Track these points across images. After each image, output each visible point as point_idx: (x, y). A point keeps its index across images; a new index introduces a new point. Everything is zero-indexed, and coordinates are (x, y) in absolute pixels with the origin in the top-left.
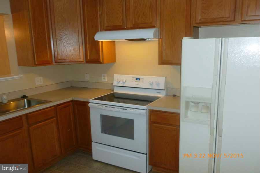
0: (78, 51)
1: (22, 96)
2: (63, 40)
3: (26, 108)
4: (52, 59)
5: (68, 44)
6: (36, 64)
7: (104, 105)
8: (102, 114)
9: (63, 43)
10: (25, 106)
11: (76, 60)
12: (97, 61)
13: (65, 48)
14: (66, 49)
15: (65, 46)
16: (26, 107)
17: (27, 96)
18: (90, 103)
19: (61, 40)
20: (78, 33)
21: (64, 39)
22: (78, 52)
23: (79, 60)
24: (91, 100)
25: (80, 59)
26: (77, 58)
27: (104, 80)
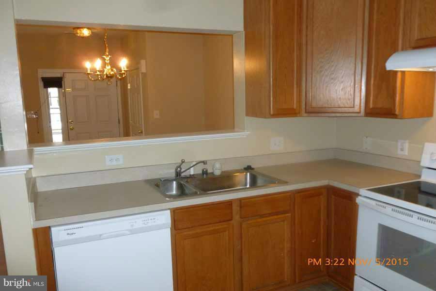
0: (352, 92)
1: (246, 166)
2: (324, 72)
3: (248, 188)
4: (300, 106)
5: (332, 79)
6: (272, 113)
7: (389, 206)
8: (382, 223)
9: (324, 77)
10: (246, 185)
11: (346, 110)
12: (389, 113)
13: (327, 86)
14: (328, 88)
15: (326, 82)
16: (248, 186)
17: (252, 167)
18: (360, 195)
19: (321, 71)
20: (356, 58)
21: (326, 70)
22: (351, 95)
23: (351, 110)
24: (363, 192)
25: (354, 107)
26: (347, 106)
27: (402, 153)
